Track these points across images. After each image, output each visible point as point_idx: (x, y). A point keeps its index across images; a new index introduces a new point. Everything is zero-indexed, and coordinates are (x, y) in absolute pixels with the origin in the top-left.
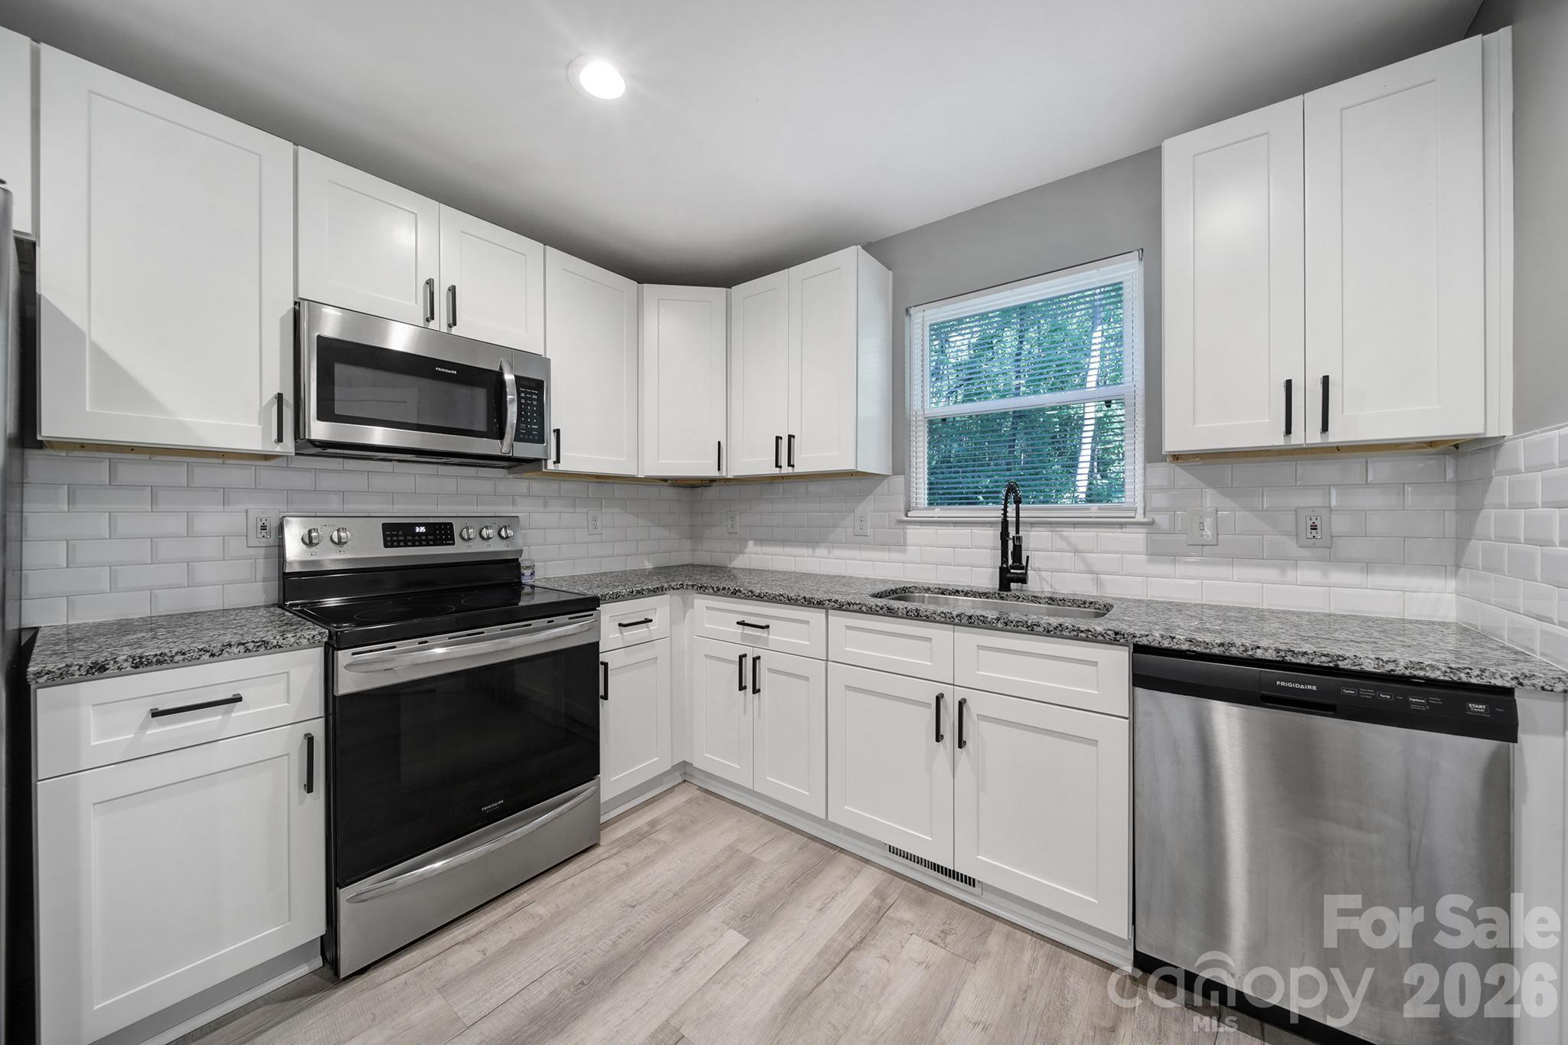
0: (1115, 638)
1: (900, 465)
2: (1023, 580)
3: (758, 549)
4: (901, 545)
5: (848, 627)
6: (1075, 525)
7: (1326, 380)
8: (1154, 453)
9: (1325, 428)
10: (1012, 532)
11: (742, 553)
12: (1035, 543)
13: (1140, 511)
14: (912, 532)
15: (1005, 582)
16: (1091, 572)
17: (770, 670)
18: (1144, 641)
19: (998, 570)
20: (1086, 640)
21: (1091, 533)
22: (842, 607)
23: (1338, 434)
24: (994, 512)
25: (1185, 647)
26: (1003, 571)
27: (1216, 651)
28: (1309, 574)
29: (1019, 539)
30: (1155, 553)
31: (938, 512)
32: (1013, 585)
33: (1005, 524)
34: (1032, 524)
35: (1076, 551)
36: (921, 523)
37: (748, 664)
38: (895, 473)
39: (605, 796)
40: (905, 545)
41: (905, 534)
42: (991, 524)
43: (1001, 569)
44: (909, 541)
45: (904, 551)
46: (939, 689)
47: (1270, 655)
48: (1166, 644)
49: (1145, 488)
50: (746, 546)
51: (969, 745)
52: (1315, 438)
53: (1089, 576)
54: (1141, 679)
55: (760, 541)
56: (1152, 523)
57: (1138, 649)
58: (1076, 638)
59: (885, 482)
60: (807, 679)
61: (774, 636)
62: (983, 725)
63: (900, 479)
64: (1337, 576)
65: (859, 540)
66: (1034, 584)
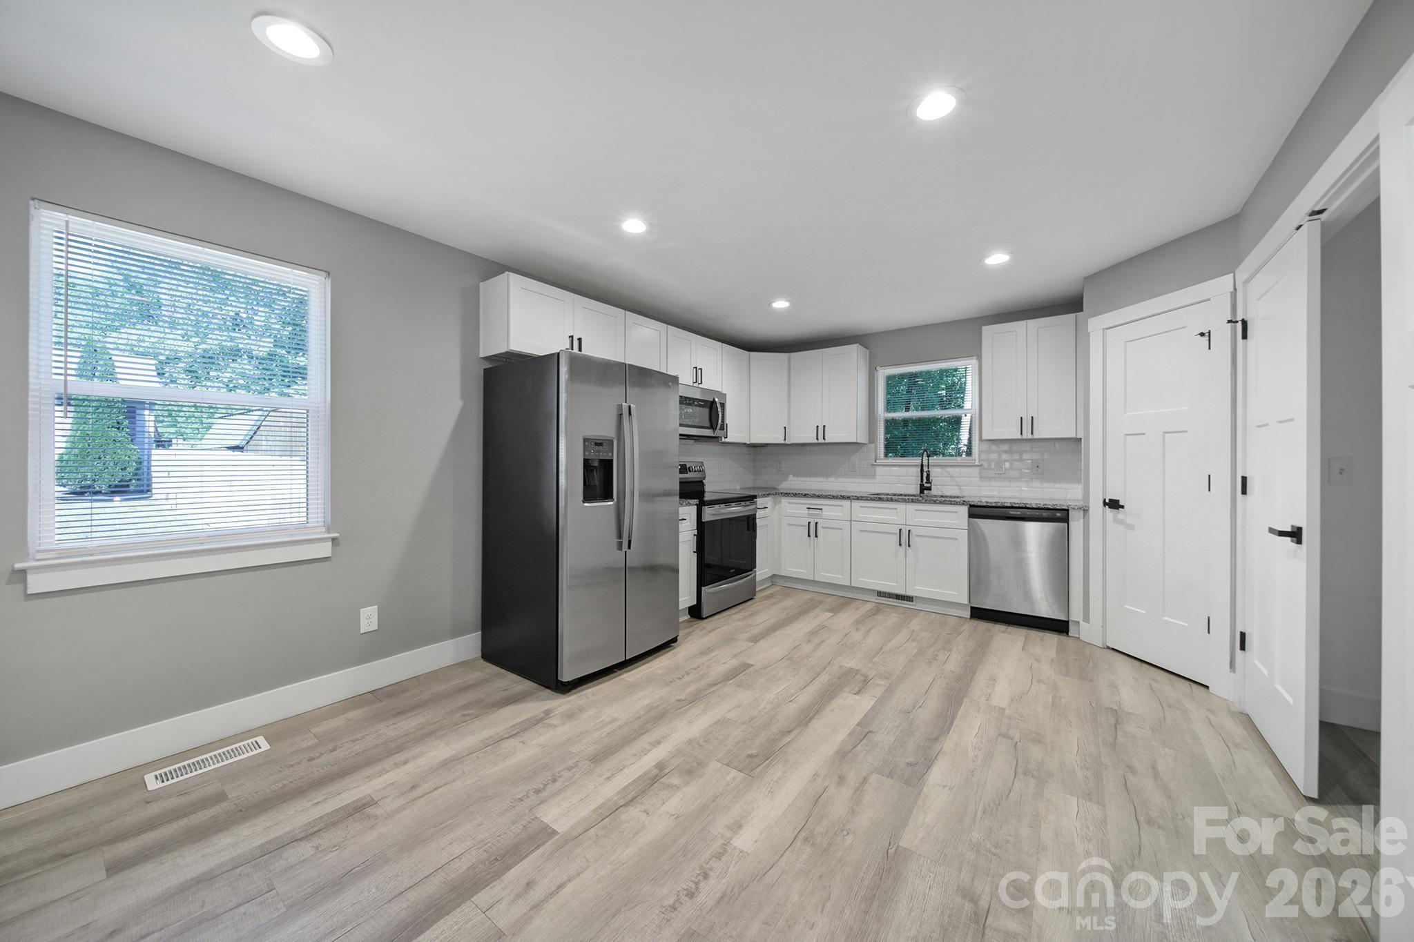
0: (964, 503)
1: (872, 439)
2: (929, 489)
3: (795, 479)
4: (874, 476)
5: (861, 507)
6: (951, 466)
7: (1032, 417)
8: (981, 440)
9: (1032, 433)
10: (925, 469)
11: (786, 481)
12: (935, 473)
13: (977, 461)
14: (878, 469)
15: (923, 489)
16: (959, 486)
17: (823, 527)
18: (972, 503)
19: (919, 486)
20: (954, 504)
21: (957, 470)
22: (858, 498)
23: (1036, 436)
24: (917, 461)
25: (985, 504)
26: (922, 486)
27: (994, 505)
28: (1036, 484)
29: (929, 471)
30: (982, 477)
31: (891, 461)
32: (925, 491)
33: (922, 466)
34: (933, 466)
35: (952, 477)
36: (883, 465)
37: (813, 526)
38: (870, 442)
39: (758, 579)
40: (875, 475)
41: (875, 470)
42: (915, 466)
43: (921, 485)
44: (877, 473)
45: (875, 478)
46: (900, 527)
47: (1009, 505)
48: (979, 504)
49: (979, 451)
50: (788, 477)
51: (912, 546)
52: (1030, 436)
53: (956, 487)
54: (971, 516)
55: (796, 475)
56: (981, 465)
57: (971, 506)
58: (951, 504)
59: (865, 447)
60: (841, 529)
61: (825, 513)
62: (917, 538)
63: (873, 445)
64: (1046, 485)
65: (852, 473)
66: (934, 491)
